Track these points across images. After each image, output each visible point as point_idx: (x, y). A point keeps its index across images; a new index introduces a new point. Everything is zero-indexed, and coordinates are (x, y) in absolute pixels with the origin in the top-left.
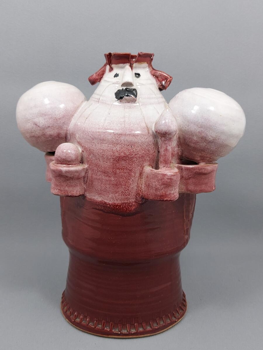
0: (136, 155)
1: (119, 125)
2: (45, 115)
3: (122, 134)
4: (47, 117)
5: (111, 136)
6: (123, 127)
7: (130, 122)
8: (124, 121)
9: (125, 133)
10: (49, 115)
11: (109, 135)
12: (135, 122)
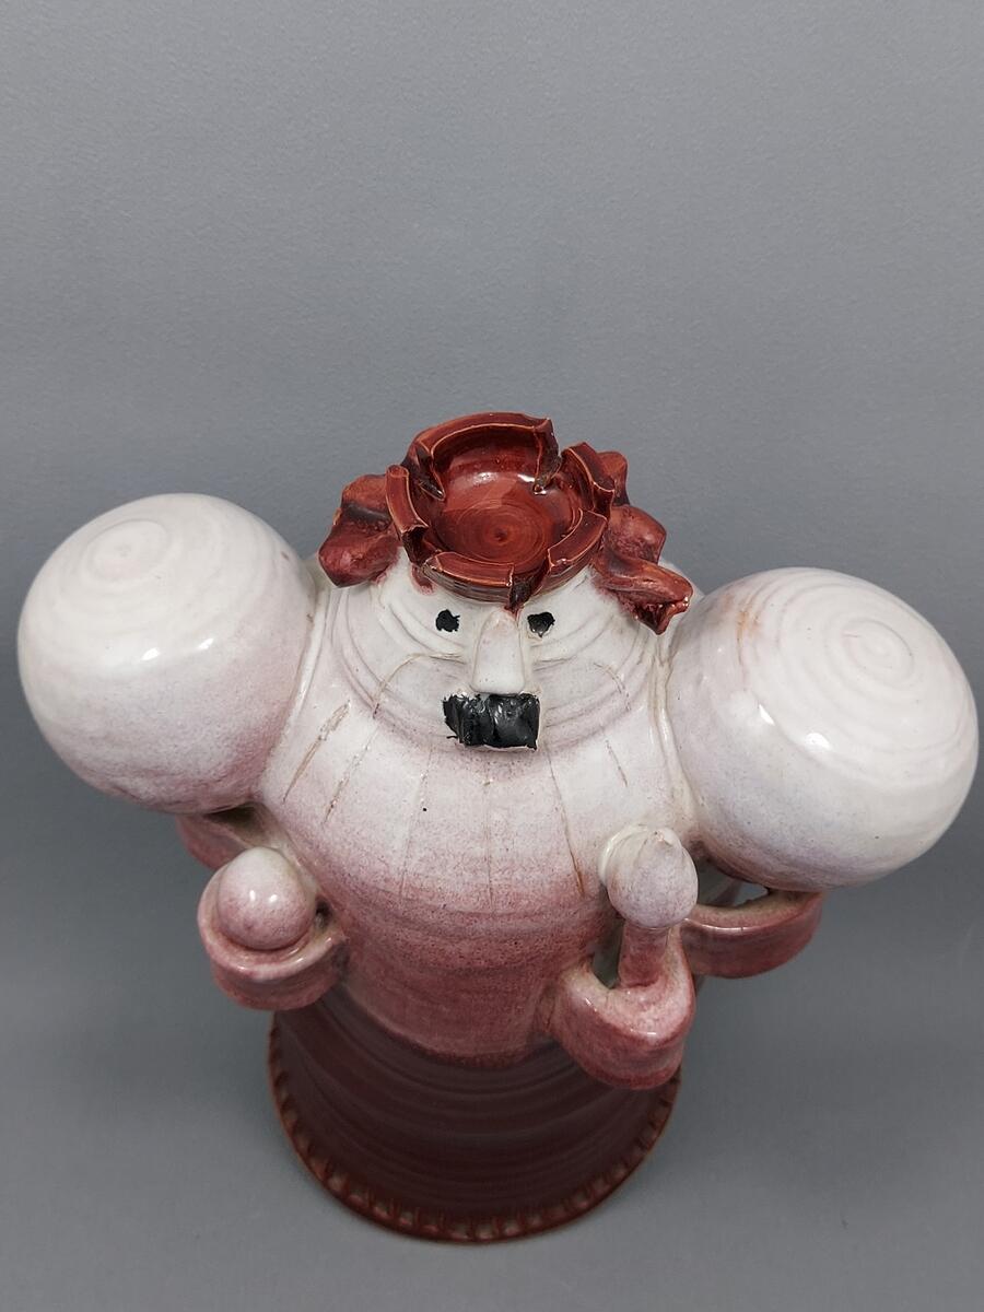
0: (532, 958)
1: (468, 876)
2: (157, 775)
3: (478, 915)
4: (164, 778)
5: (435, 915)
6: (483, 885)
7: (512, 861)
8: (488, 859)
9: (490, 911)
10: (173, 775)
11: (429, 913)
12: (530, 859)
